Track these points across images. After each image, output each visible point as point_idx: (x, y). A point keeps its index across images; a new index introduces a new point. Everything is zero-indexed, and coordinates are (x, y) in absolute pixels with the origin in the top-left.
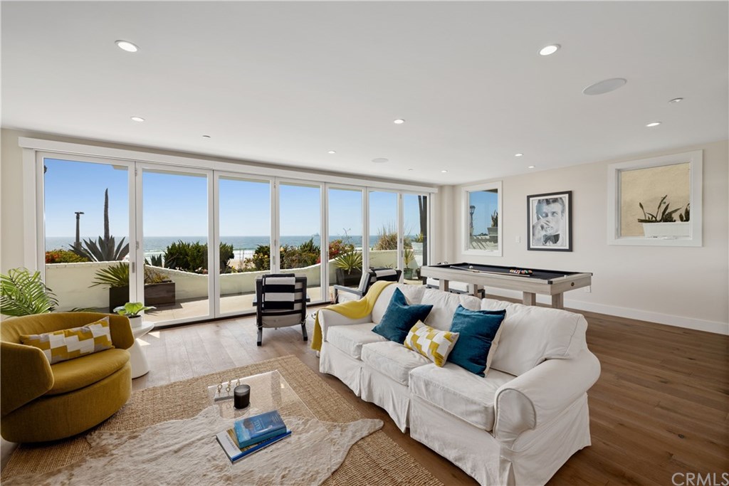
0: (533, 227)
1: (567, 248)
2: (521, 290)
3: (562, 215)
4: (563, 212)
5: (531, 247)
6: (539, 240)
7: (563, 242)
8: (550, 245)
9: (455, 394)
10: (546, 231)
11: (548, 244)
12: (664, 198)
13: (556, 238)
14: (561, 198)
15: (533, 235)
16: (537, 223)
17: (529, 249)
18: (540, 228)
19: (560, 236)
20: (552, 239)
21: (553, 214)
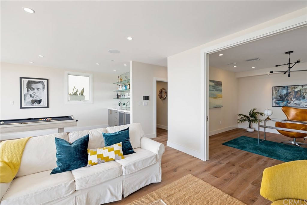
0: (24, 95)
1: (46, 106)
3: (43, 90)
4: (43, 88)
5: (23, 106)
6: (28, 102)
7: (44, 103)
8: (36, 105)
10: (33, 98)
11: (34, 104)
12: (75, 87)
13: (40, 102)
14: (42, 82)
15: (24, 100)
16: (27, 94)
17: (21, 107)
18: (30, 96)
19: (42, 100)
20: (38, 102)
21: (38, 89)
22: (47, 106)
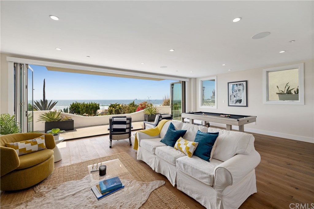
0: (231, 96)
2: (225, 124)
3: (243, 91)
5: (230, 105)
6: (233, 102)
7: (244, 103)
8: (238, 104)
9: (197, 169)
10: (236, 98)
12: (287, 84)
14: (242, 84)
15: (230, 99)
16: (232, 94)
17: (229, 105)
18: (234, 97)
19: (242, 100)
20: (239, 101)
21: (239, 90)
22: (246, 105)
